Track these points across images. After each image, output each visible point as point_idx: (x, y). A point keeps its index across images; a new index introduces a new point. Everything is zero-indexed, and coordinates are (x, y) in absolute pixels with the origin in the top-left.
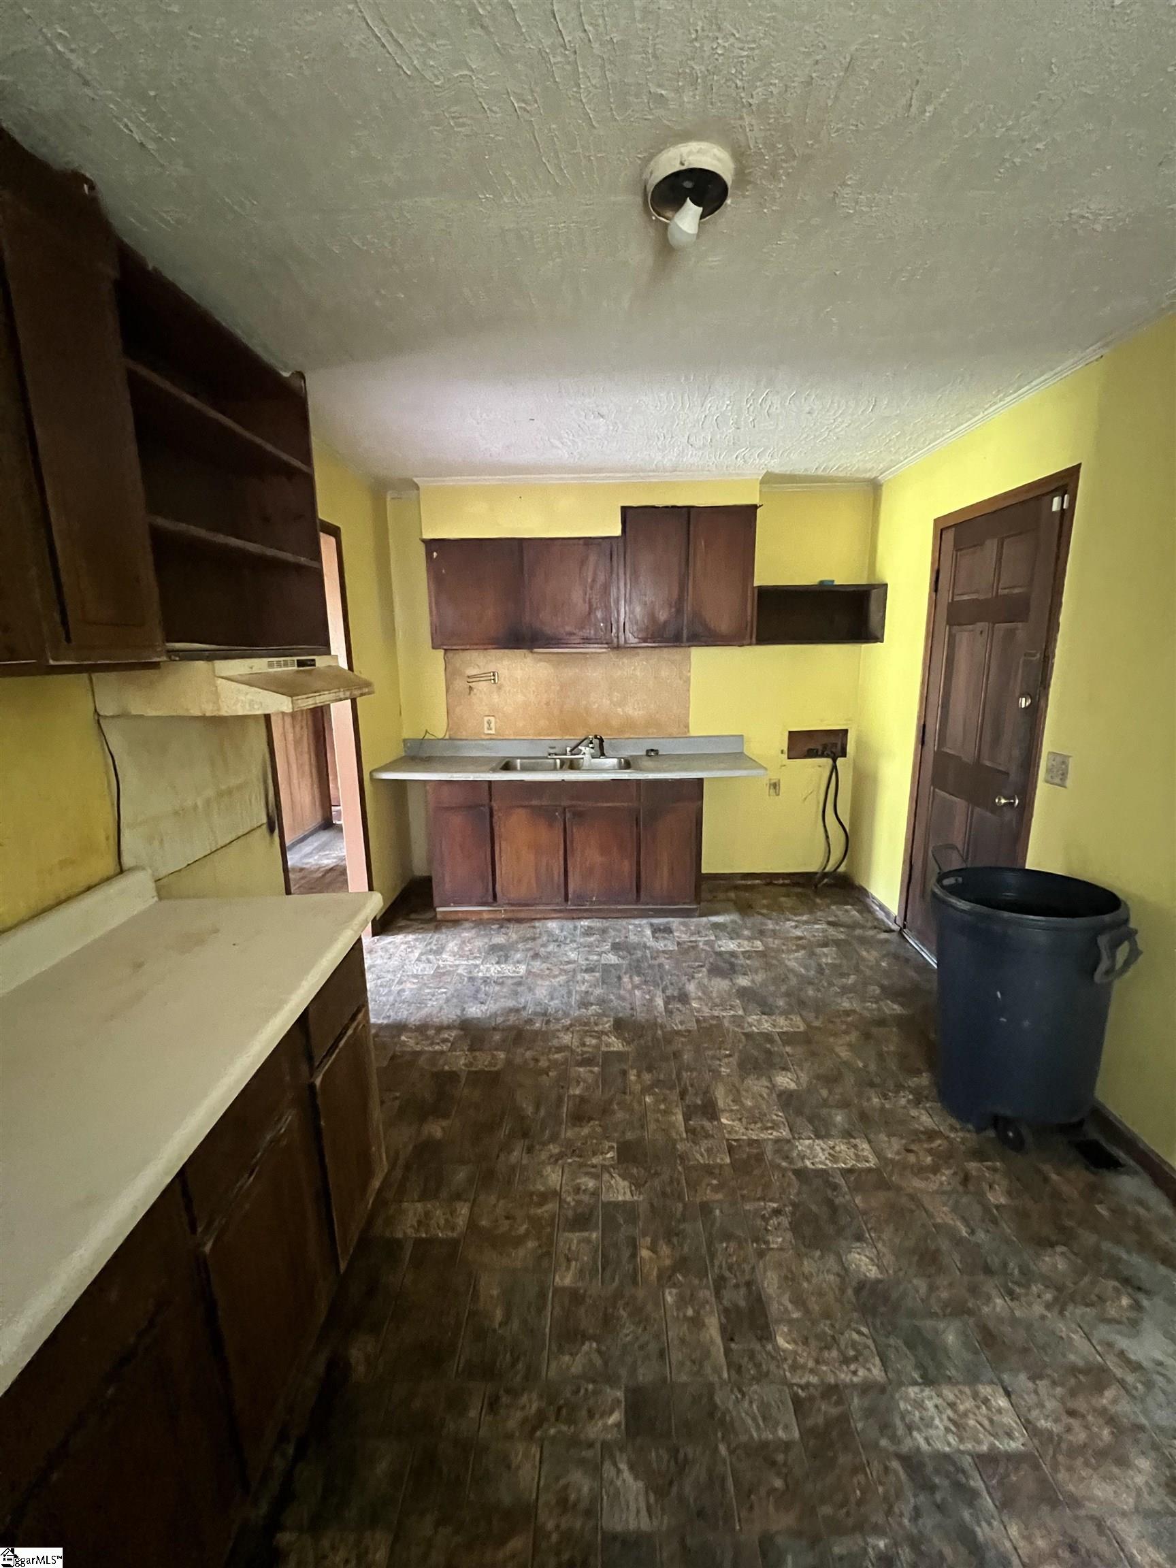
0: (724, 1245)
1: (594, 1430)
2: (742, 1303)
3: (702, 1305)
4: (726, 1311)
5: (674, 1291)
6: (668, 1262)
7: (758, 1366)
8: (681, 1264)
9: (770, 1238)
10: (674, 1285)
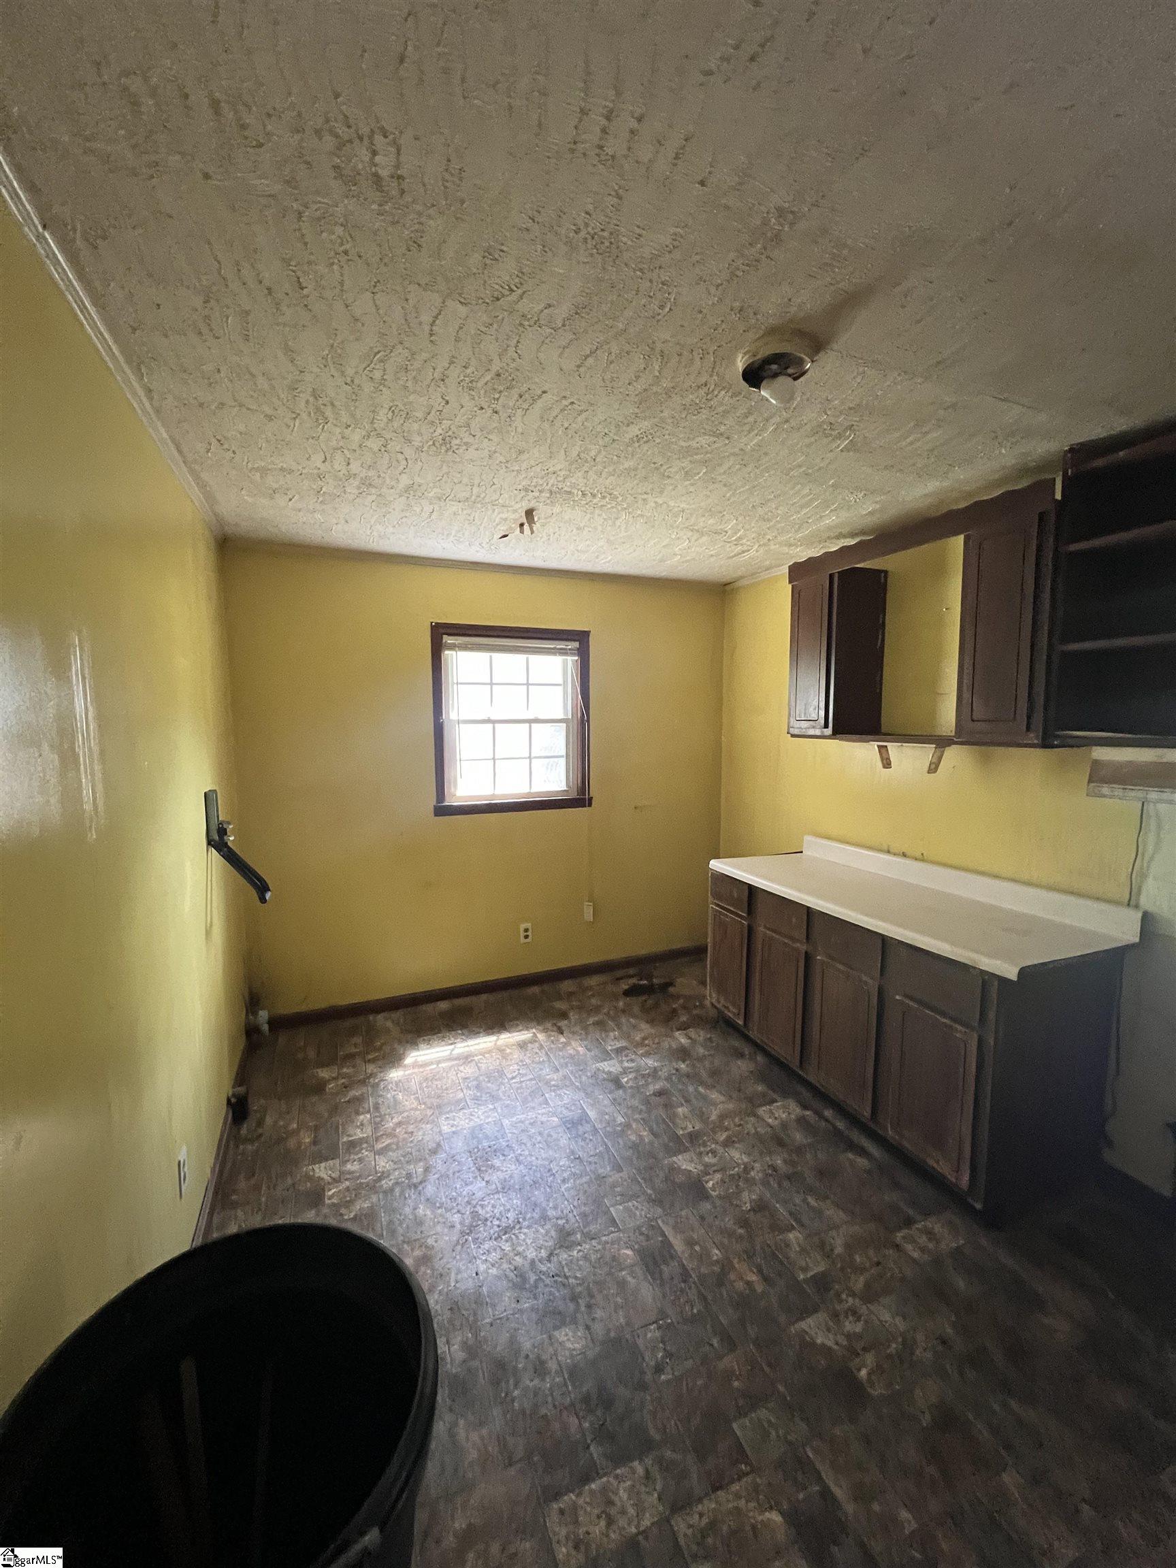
0: (695, 1311)
1: (718, 1176)
2: (664, 1267)
3: (691, 1256)
4: (672, 1257)
5: (715, 1258)
6: (732, 1276)
7: (642, 1234)
8: (721, 1280)
9: (658, 1334)
10: (717, 1261)
